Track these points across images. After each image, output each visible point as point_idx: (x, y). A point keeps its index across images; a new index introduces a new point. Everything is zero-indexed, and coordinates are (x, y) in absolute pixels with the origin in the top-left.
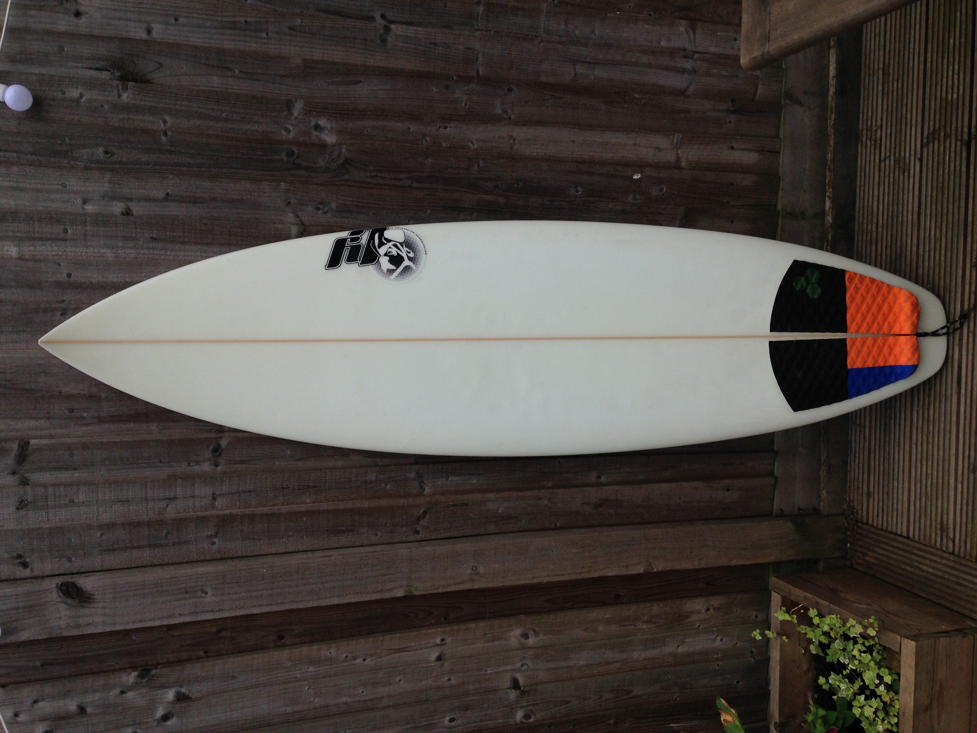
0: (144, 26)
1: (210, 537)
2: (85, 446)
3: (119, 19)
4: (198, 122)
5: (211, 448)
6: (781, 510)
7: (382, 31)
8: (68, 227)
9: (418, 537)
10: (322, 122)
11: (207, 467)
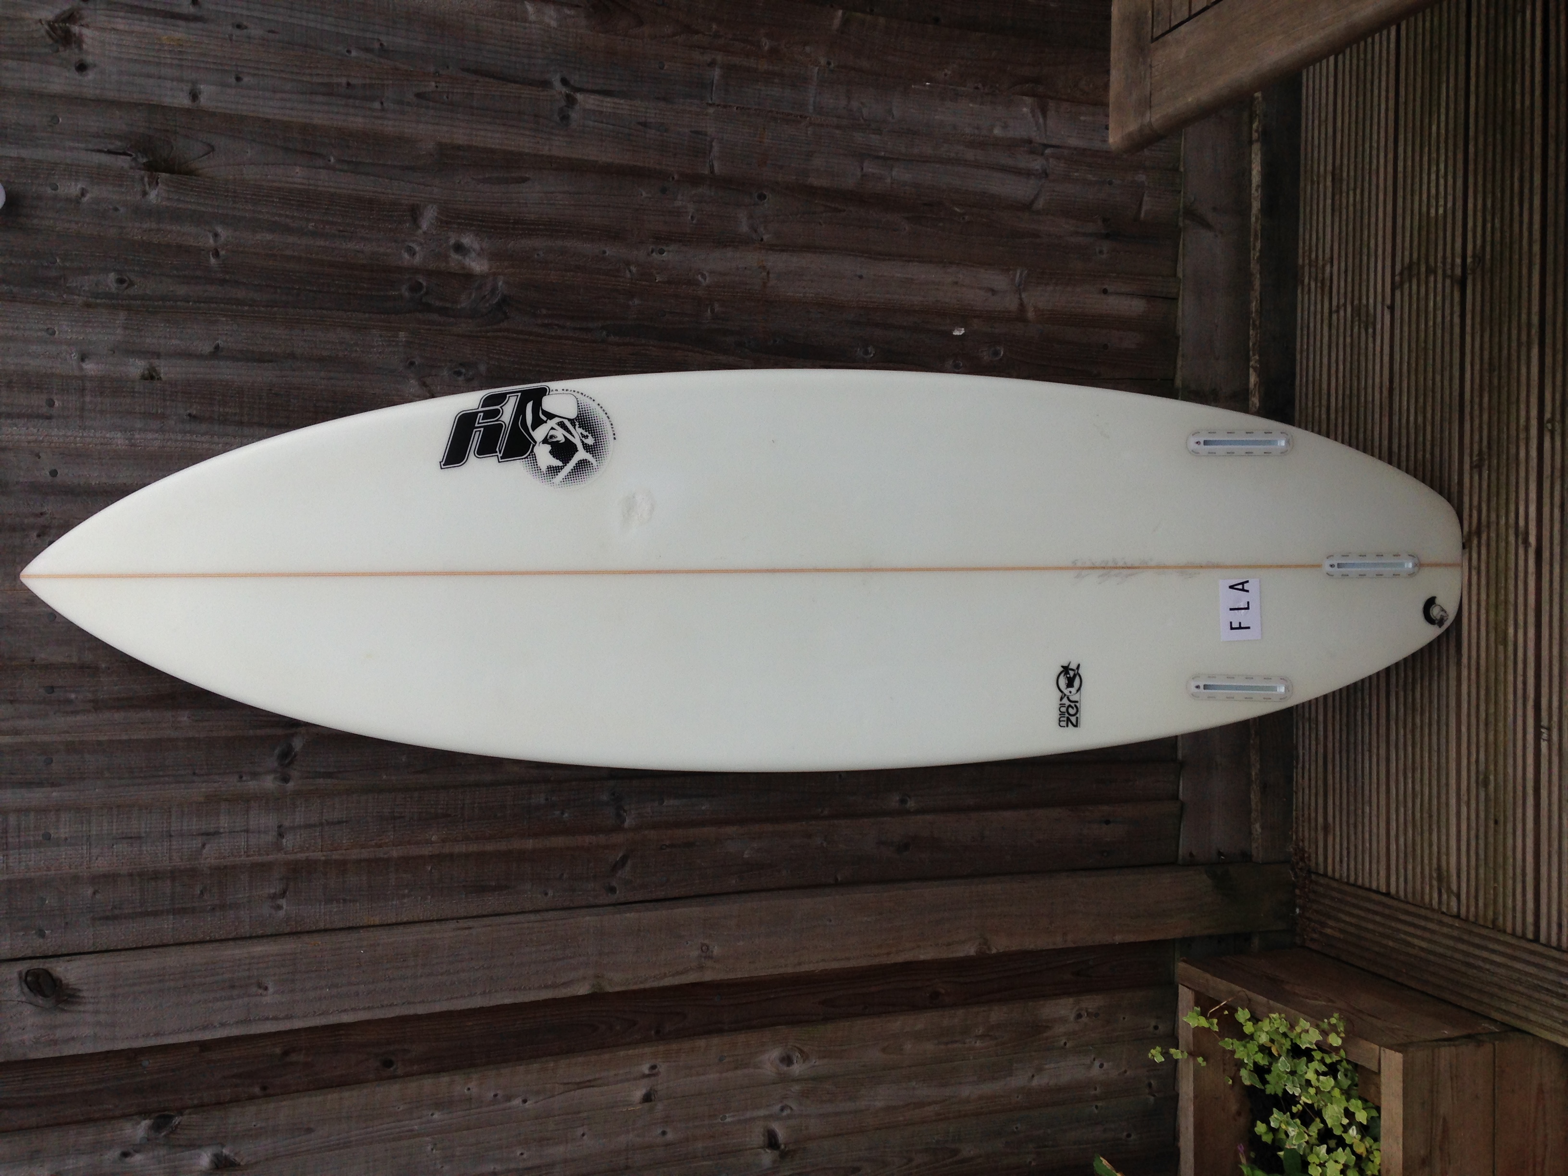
0: (187, 87)
1: (273, 897)
2: (71, 748)
3: (149, 76)
4: (269, 237)
5: (277, 752)
6: (1191, 854)
7: (563, 103)
8: (55, 397)
9: (613, 898)
10: (467, 240)
11: (269, 783)
